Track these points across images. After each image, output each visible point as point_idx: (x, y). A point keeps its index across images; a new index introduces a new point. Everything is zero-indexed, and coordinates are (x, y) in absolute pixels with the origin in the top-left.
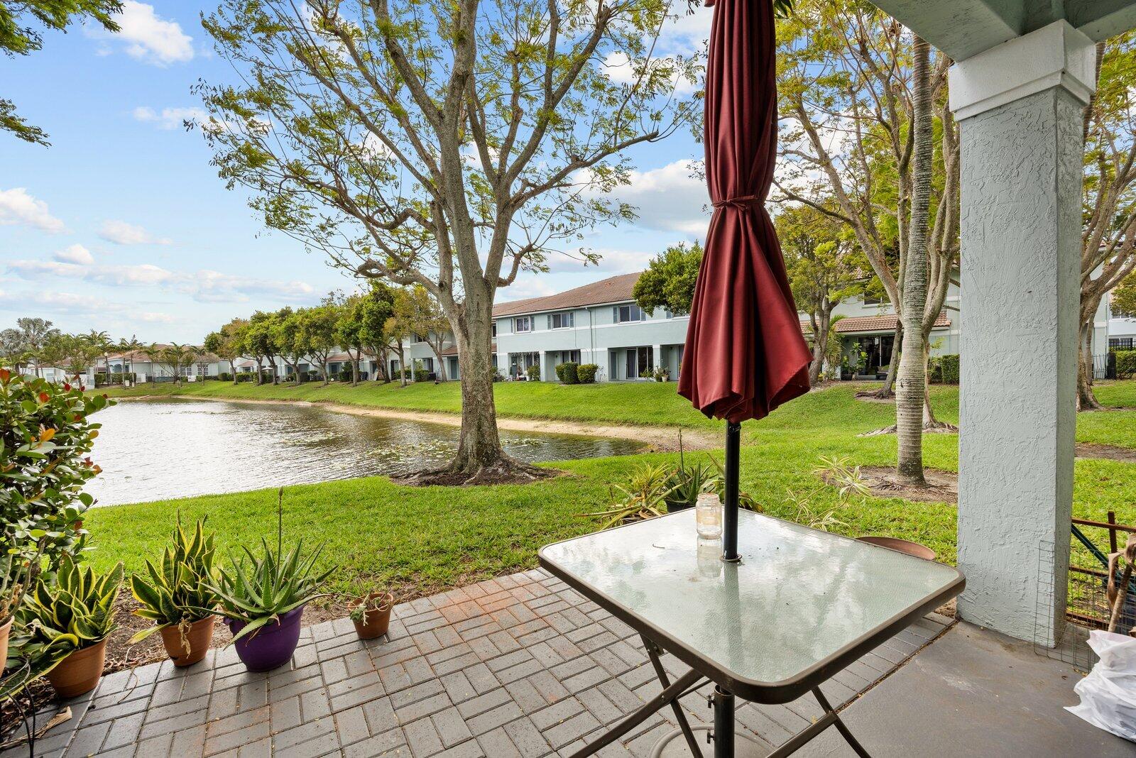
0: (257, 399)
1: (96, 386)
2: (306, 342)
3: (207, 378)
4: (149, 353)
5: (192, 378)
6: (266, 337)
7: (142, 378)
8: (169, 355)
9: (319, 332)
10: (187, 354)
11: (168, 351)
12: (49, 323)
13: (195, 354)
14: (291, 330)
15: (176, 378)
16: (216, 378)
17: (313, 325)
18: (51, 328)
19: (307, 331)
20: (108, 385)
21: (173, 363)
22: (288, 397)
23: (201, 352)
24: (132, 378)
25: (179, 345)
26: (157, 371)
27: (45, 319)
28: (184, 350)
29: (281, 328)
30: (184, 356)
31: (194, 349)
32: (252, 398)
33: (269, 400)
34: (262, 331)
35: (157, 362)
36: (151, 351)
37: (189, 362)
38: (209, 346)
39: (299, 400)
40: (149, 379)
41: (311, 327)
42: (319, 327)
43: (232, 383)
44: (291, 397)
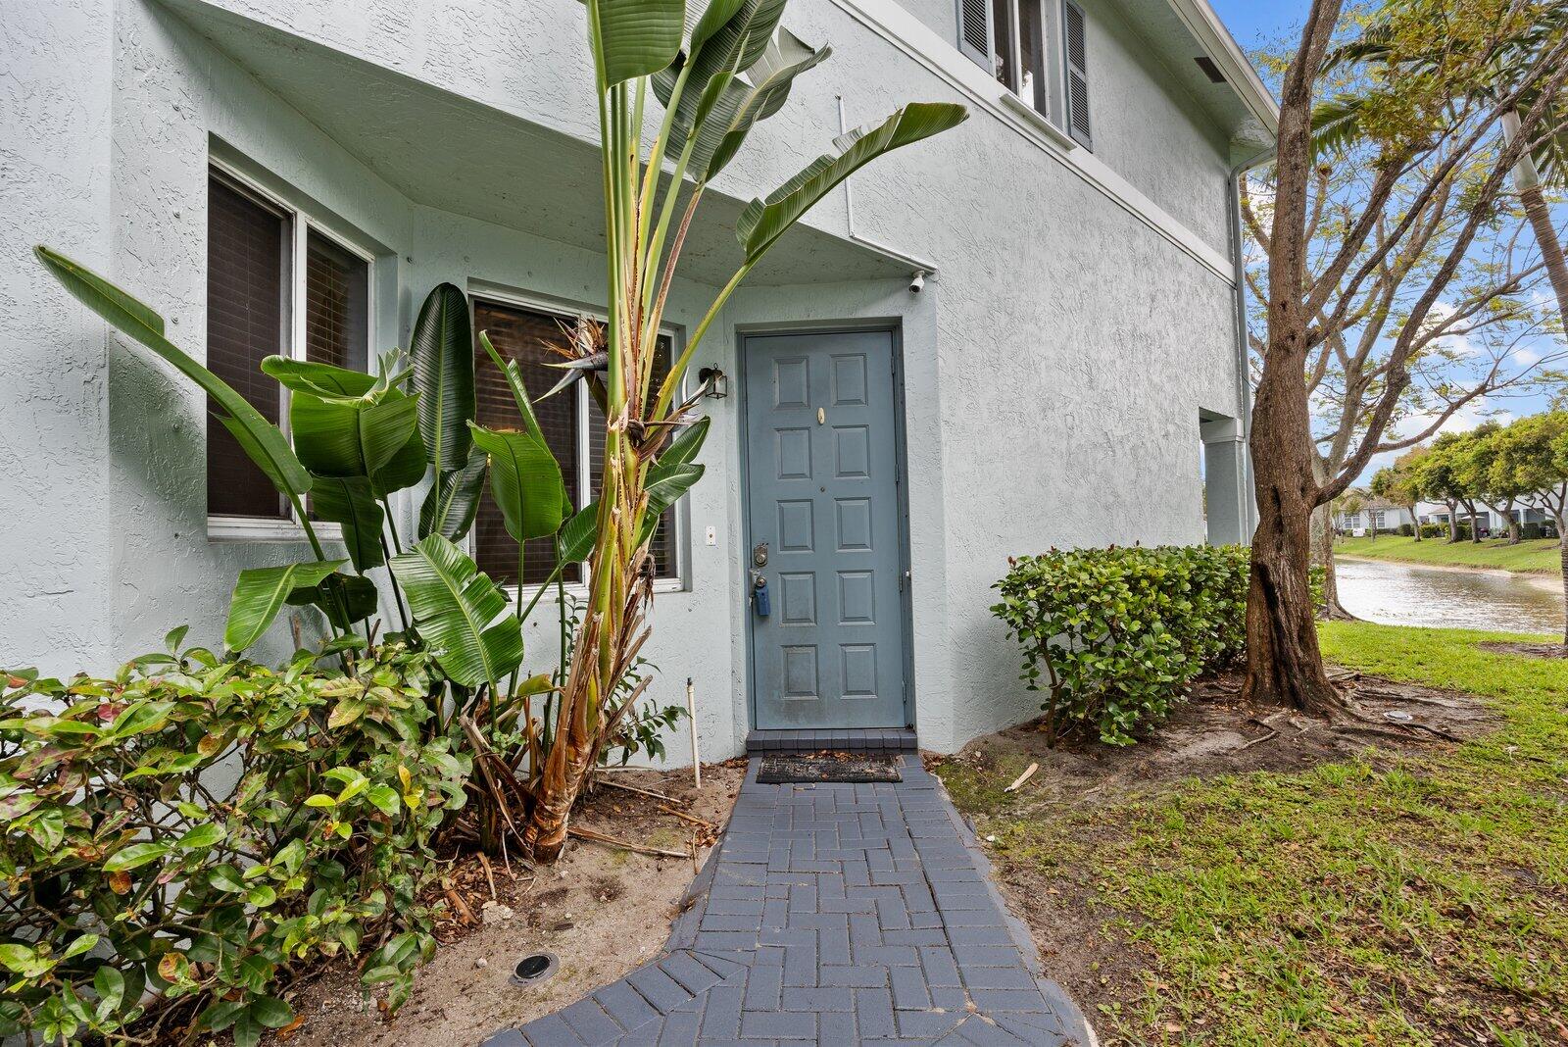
0: (1434, 563)
2: (1509, 474)
3: (1382, 532)
5: (1359, 532)
6: (1448, 470)
9: (1529, 458)
10: (1351, 499)
13: (1362, 500)
14: (1485, 459)
16: (1394, 532)
17: (1518, 447)
19: (1509, 457)
22: (1481, 562)
23: (1368, 497)
29: (1469, 456)
30: (1348, 502)
31: (1359, 493)
32: (1429, 562)
33: (1450, 565)
34: (1443, 462)
37: (1354, 511)
38: (1376, 488)
39: (1499, 567)
41: (1515, 451)
42: (1528, 451)
43: (1413, 539)
44: (1488, 562)
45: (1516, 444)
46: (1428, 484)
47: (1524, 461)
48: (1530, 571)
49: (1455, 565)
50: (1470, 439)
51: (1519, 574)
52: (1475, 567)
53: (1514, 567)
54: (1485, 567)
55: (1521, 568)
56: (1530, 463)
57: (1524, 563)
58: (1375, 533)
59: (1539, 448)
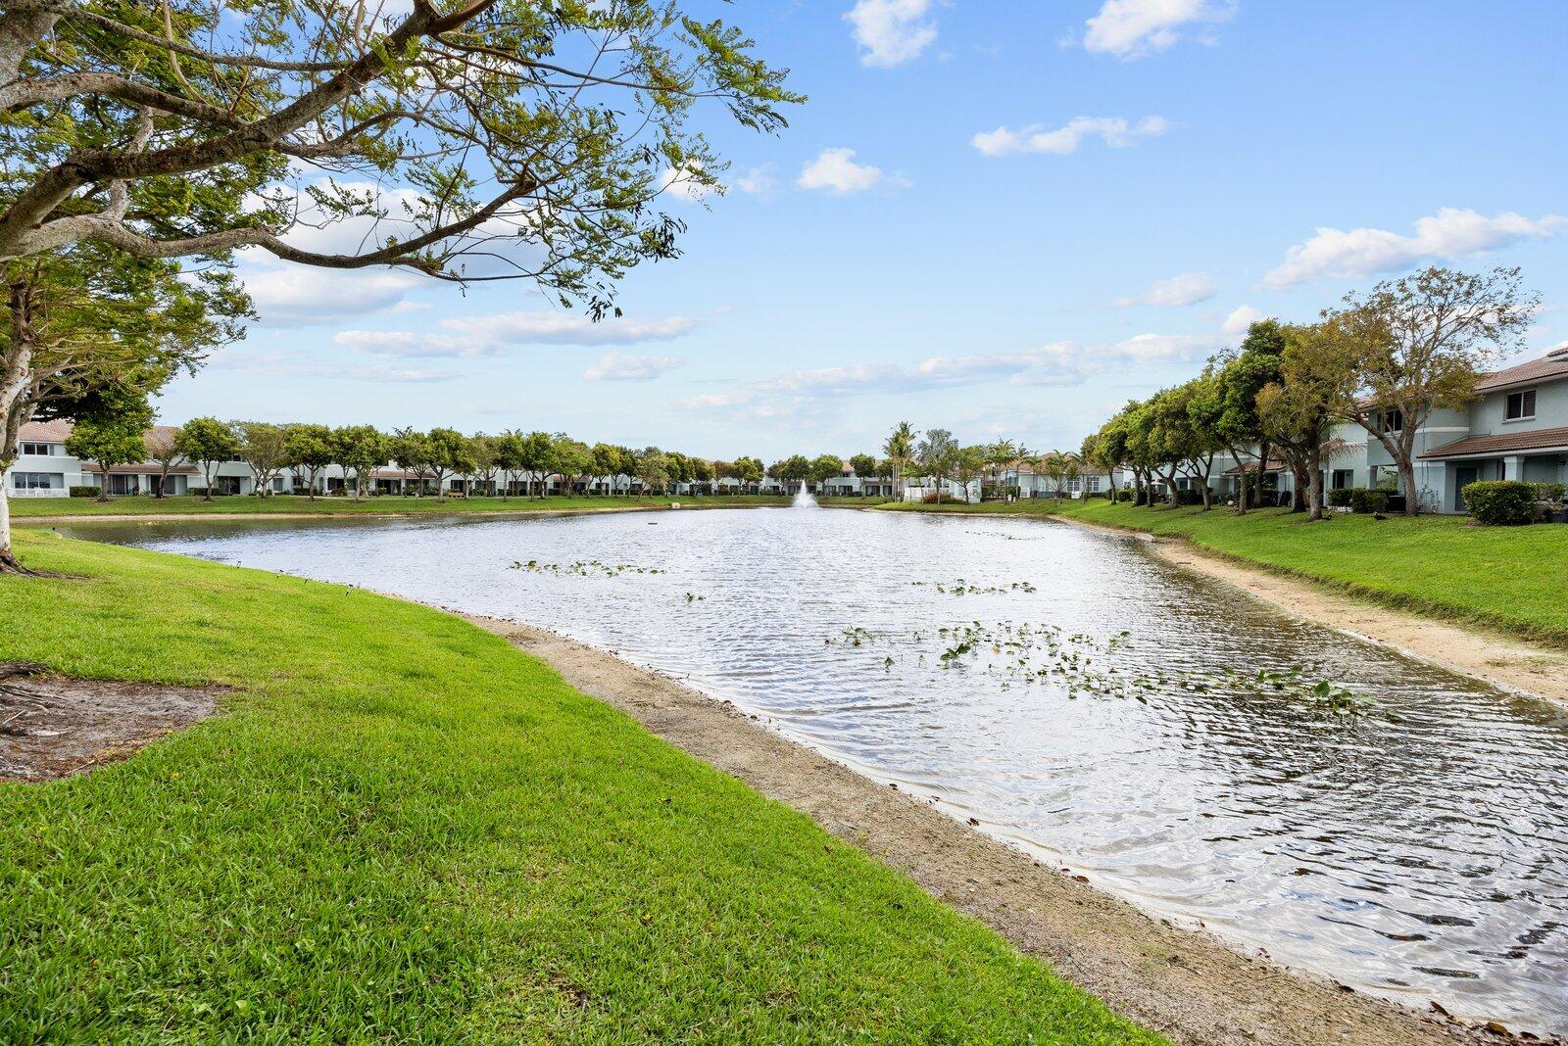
1: (982, 500)
3: (1095, 495)
4: (1032, 464)
5: (1076, 495)
7: (1026, 490)
8: (1052, 466)
10: (1071, 464)
11: (1051, 461)
12: (949, 433)
15: (1060, 494)
17: (1169, 413)
18: (951, 438)
19: (1163, 423)
20: (992, 499)
21: (1054, 475)
23: (1083, 462)
24: (1015, 492)
26: (1041, 485)
27: (947, 429)
28: (1066, 459)
30: (1067, 467)
31: (1075, 458)
35: (1040, 474)
36: (1034, 462)
37: (1073, 476)
40: (1034, 494)
41: (1167, 417)
42: (1175, 416)
43: (1110, 502)
44: (1145, 525)
45: (1168, 409)
46: (1110, 448)
47: (1173, 426)
48: (1169, 535)
51: (1159, 538)
53: (1159, 531)
55: (1163, 531)
58: (1088, 497)
59: (1182, 414)
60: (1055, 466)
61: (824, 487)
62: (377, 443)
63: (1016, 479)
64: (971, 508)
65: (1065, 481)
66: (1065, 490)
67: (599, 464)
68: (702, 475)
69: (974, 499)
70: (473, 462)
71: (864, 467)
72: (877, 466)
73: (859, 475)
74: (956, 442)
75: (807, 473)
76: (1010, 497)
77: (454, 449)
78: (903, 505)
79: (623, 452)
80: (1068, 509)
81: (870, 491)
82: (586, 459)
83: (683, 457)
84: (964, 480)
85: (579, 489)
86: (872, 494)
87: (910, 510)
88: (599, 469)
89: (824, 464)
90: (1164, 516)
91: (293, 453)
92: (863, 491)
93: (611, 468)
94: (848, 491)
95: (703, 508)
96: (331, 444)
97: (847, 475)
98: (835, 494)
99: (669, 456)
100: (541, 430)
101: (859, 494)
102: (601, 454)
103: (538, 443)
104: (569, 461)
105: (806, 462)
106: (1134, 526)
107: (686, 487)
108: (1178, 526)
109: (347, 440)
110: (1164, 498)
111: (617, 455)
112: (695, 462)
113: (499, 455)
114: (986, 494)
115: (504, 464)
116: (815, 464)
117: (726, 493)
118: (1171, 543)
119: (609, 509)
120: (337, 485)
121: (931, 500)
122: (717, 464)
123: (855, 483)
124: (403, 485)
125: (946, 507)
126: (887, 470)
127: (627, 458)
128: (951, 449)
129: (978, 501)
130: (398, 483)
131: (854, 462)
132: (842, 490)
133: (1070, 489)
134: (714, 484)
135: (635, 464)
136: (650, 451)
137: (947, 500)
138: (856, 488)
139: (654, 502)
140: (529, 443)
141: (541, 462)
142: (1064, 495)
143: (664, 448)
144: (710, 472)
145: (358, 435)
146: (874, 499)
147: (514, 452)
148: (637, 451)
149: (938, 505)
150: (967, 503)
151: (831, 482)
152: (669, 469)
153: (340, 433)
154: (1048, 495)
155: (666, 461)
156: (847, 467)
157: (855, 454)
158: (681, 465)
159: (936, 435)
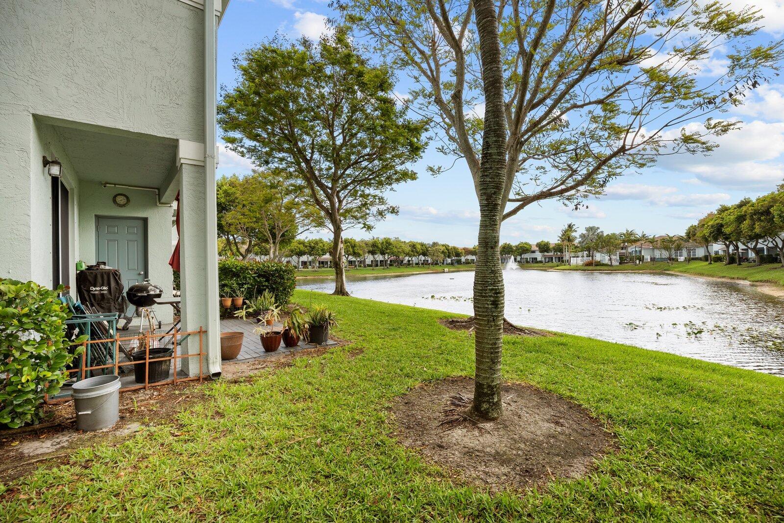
1: (620, 263)
2: (752, 227)
3: (693, 259)
4: (651, 242)
5: (682, 259)
6: (722, 226)
7: (648, 258)
8: (665, 243)
9: (762, 218)
10: (677, 242)
11: (664, 240)
12: (598, 228)
13: (682, 242)
14: (741, 219)
15: (670, 259)
16: (700, 259)
17: (756, 212)
18: (599, 231)
19: (752, 219)
20: (627, 263)
21: (667, 248)
22: (736, 276)
23: (685, 240)
24: (641, 259)
25: (671, 235)
26: (657, 254)
27: (596, 226)
28: (675, 239)
29: (732, 217)
30: (675, 243)
31: (681, 238)
33: (720, 277)
34: (719, 221)
35: (657, 248)
36: (652, 241)
37: (679, 248)
38: (689, 236)
39: (745, 279)
40: (653, 259)
41: (755, 214)
42: (762, 214)
43: (707, 263)
44: (740, 276)
45: (755, 210)
46: (711, 233)
47: (759, 220)
48: (761, 281)
49: (723, 277)
50: (735, 208)
51: (755, 283)
52: (733, 278)
53: (752, 279)
54: (738, 278)
55: (756, 279)
56: (763, 221)
57: (758, 277)
58: (689, 260)
59: (767, 212)
60: (667, 243)
61: (521, 259)
62: (324, 245)
63: (640, 252)
64: (614, 268)
65: (673, 252)
66: (674, 256)
67: (412, 251)
68: (458, 255)
69: (615, 263)
70: (361, 252)
71: (544, 248)
72: (551, 246)
73: (541, 252)
74: (602, 232)
75: (512, 252)
76: (638, 262)
77: (353, 247)
78: (572, 267)
79: (422, 245)
80: (676, 268)
81: (547, 260)
82: (408, 249)
83: (448, 246)
84: (609, 252)
85: (400, 263)
86: (548, 262)
87: (577, 270)
88: (412, 253)
89: (521, 247)
90: (752, 271)
91: (292, 251)
92: (543, 260)
93: (417, 252)
94: (535, 260)
95: (458, 271)
96: (306, 247)
97: (534, 252)
98: (527, 262)
99: (443, 246)
100: (387, 236)
101: (541, 262)
102: (413, 246)
103: (387, 242)
104: (400, 250)
105: (511, 246)
106: (733, 276)
107: (449, 261)
108: (766, 276)
109: (313, 245)
110: (747, 260)
111: (419, 247)
112: (454, 248)
113: (371, 249)
114: (622, 260)
115: (373, 253)
116: (516, 247)
117: (469, 263)
118: (764, 285)
119: (418, 272)
120: (304, 264)
121: (589, 264)
122: (464, 249)
123: (539, 256)
124: (329, 263)
125: (598, 268)
126: (559, 249)
127: (424, 248)
128: (600, 237)
129: (618, 264)
130: (327, 262)
131: (538, 245)
132: (531, 260)
133: (676, 256)
134: (463, 259)
135: (427, 251)
136: (435, 244)
137: (598, 264)
138: (539, 259)
139: (436, 268)
140: (383, 243)
141: (388, 251)
142: (673, 259)
143: (441, 242)
144: (461, 253)
145: (316, 243)
146: (550, 264)
147: (377, 247)
148: (428, 244)
149: (592, 267)
150: (611, 265)
151: (525, 256)
152: (443, 252)
153: (309, 242)
154: (662, 260)
155: (443, 248)
156: (534, 248)
157: (539, 241)
158: (448, 250)
159: (591, 229)
